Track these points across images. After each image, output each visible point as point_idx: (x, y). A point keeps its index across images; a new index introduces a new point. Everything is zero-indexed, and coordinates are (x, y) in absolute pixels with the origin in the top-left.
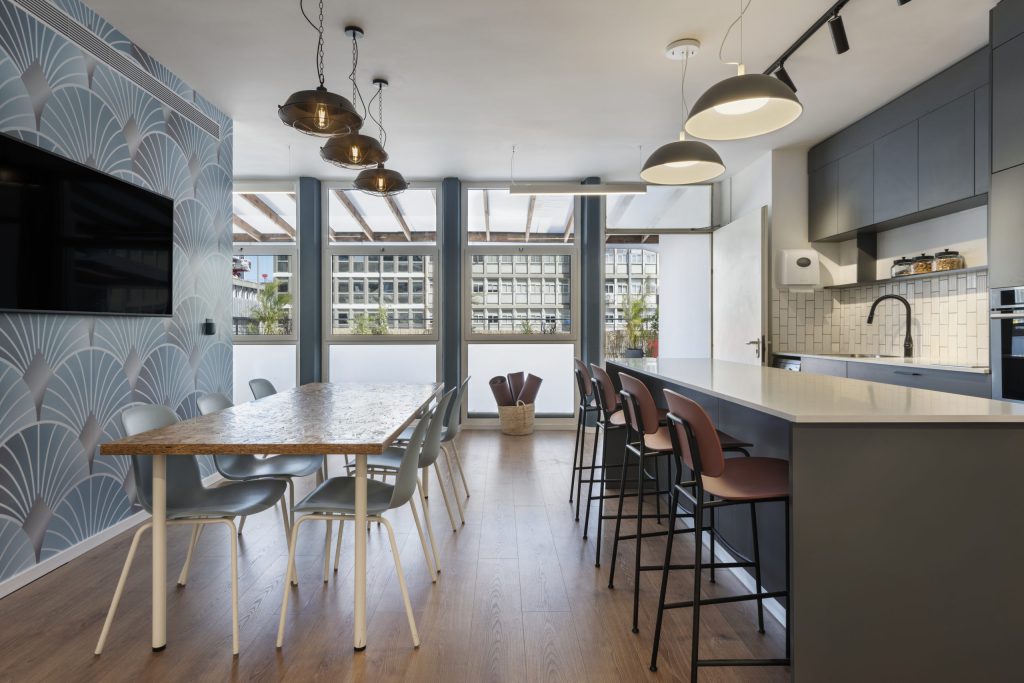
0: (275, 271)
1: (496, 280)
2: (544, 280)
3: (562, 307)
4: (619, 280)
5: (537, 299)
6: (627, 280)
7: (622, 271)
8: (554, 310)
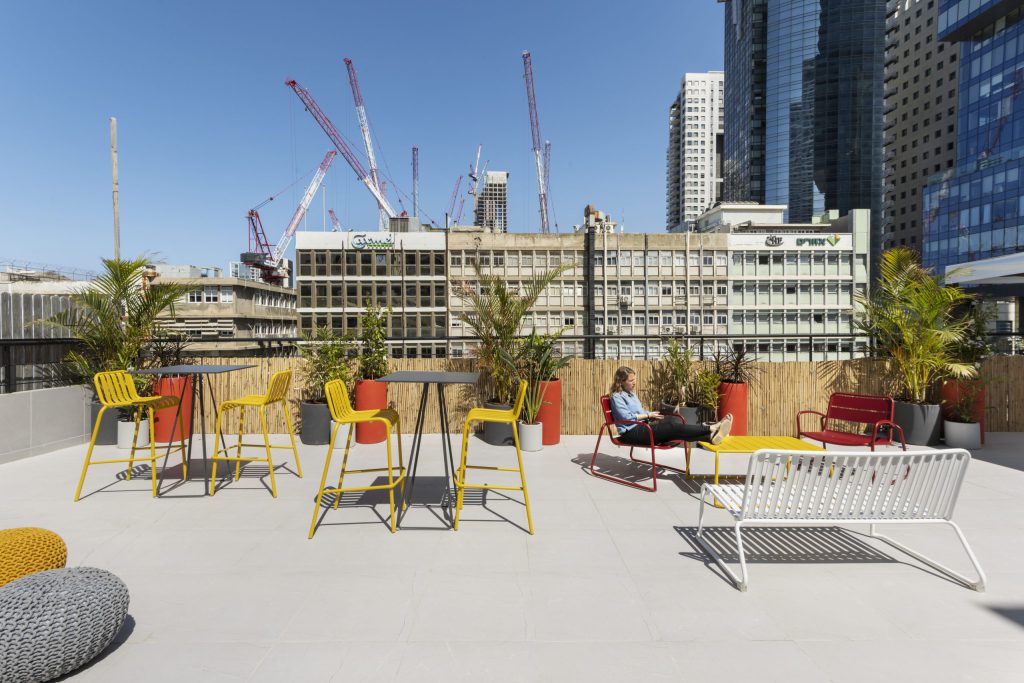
0: (298, 275)
1: (516, 282)
2: (563, 283)
3: (583, 309)
4: (637, 282)
5: (556, 301)
6: (644, 282)
7: (638, 273)
8: (573, 313)
